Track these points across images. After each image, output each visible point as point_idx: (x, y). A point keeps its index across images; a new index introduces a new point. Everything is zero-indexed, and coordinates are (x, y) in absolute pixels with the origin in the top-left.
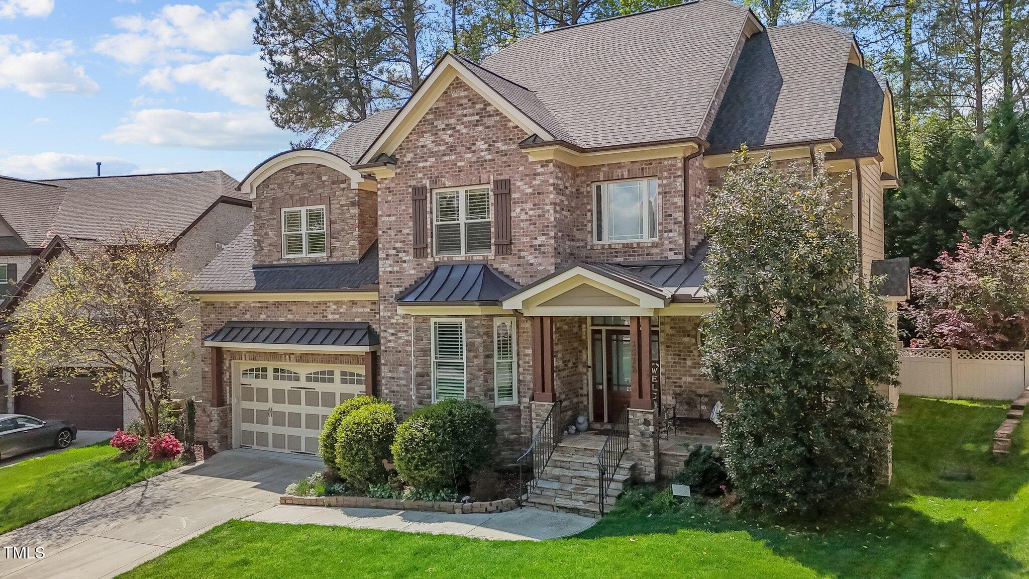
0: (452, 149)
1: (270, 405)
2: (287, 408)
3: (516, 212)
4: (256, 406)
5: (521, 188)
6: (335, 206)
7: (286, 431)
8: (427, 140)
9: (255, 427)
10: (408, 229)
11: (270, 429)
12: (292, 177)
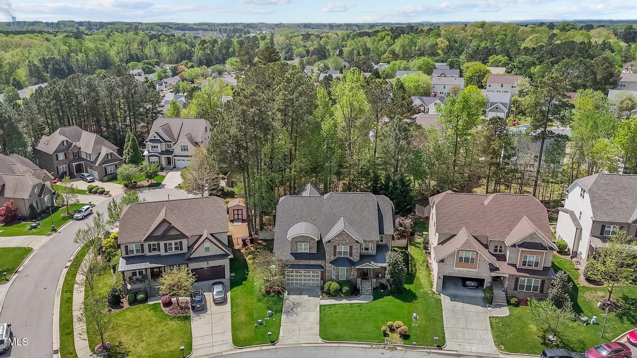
0: (342, 240)
1: (294, 277)
2: (299, 278)
3: (353, 251)
4: (290, 278)
5: (354, 247)
6: (311, 243)
7: (299, 282)
8: (337, 238)
9: (290, 282)
10: (332, 252)
11: (294, 282)
12: (301, 237)
